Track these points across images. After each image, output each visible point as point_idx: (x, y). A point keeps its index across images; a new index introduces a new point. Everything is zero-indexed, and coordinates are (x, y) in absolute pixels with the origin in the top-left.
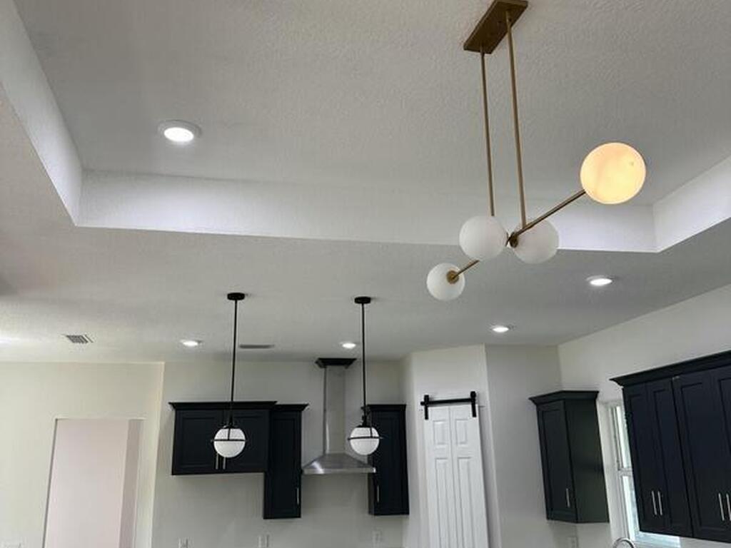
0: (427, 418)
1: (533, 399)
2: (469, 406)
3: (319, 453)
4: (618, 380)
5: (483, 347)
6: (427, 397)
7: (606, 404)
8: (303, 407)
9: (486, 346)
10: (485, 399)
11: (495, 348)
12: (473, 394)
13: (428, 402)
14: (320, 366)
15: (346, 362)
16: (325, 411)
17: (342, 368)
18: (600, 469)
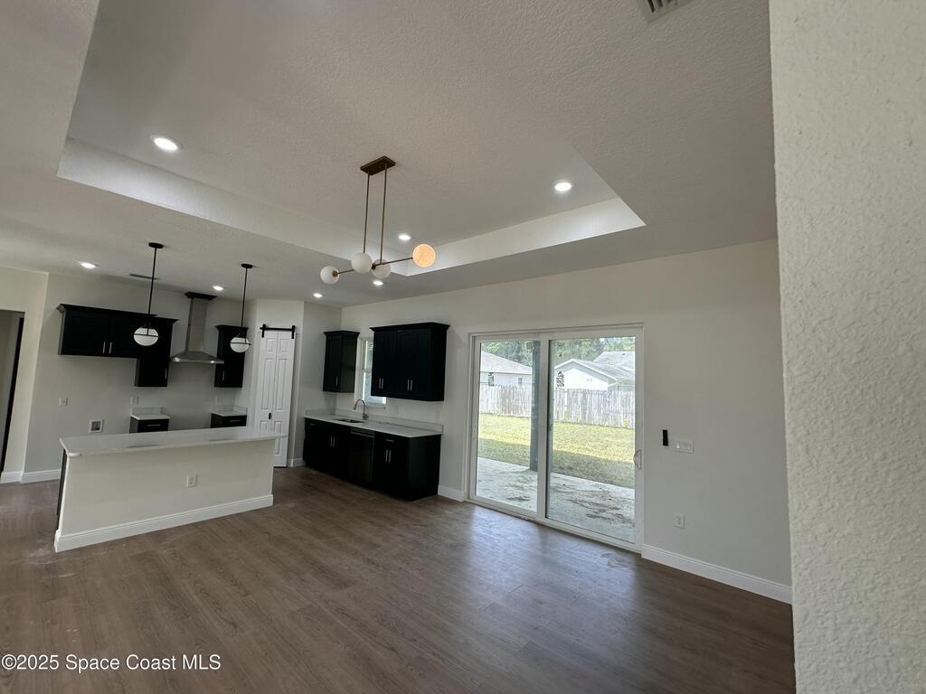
0: (263, 336)
1: (325, 333)
2: (291, 333)
3: (181, 349)
4: (373, 329)
5: (303, 303)
6: (264, 325)
7: (362, 339)
8: (174, 321)
9: (305, 302)
10: (300, 330)
11: (310, 305)
12: (294, 327)
13: (264, 328)
14: (188, 297)
15: (210, 298)
16: (189, 325)
17: (206, 301)
18: (353, 369)
